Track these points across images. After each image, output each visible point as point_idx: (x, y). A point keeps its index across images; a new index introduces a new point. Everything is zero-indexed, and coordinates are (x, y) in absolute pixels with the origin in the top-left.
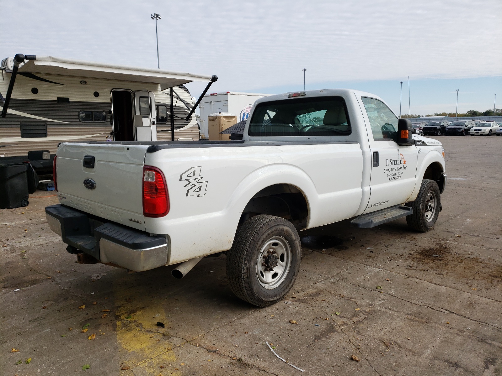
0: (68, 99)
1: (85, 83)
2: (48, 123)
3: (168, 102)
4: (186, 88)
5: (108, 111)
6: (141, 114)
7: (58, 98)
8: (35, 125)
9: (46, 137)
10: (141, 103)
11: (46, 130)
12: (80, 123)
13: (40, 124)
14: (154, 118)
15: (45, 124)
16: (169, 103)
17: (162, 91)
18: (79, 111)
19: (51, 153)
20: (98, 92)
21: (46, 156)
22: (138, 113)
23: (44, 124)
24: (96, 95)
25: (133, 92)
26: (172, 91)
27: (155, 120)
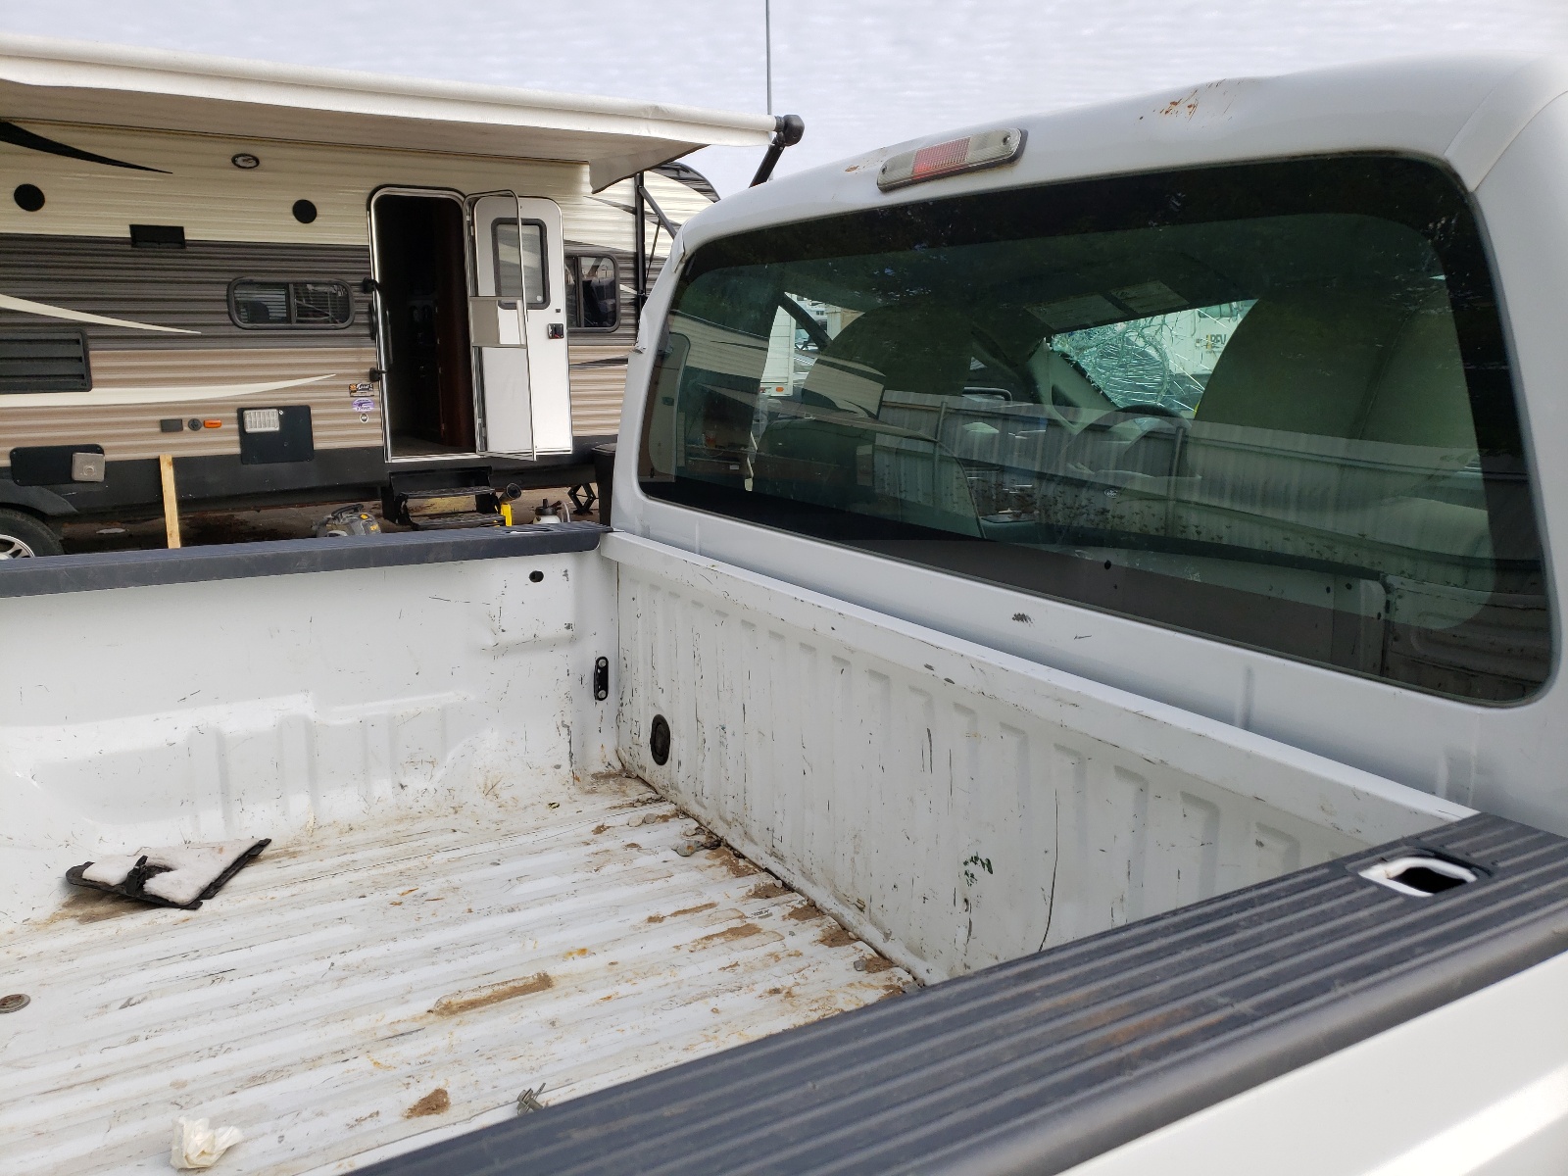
0: (180, 230)
1: (254, 163)
2: (91, 333)
3: (625, 243)
4: (704, 180)
5: (359, 280)
6: (503, 293)
7: (134, 228)
8: (37, 341)
9: (88, 390)
10: (502, 247)
11: (84, 360)
12: (236, 331)
13: (57, 336)
14: (558, 311)
15: (79, 338)
16: (627, 245)
17: (594, 192)
18: (229, 284)
19: (110, 456)
20: (312, 200)
21: (87, 469)
22: (487, 286)
23: (74, 336)
24: (305, 212)
25: (465, 197)
26: (640, 194)
27: (561, 319)
